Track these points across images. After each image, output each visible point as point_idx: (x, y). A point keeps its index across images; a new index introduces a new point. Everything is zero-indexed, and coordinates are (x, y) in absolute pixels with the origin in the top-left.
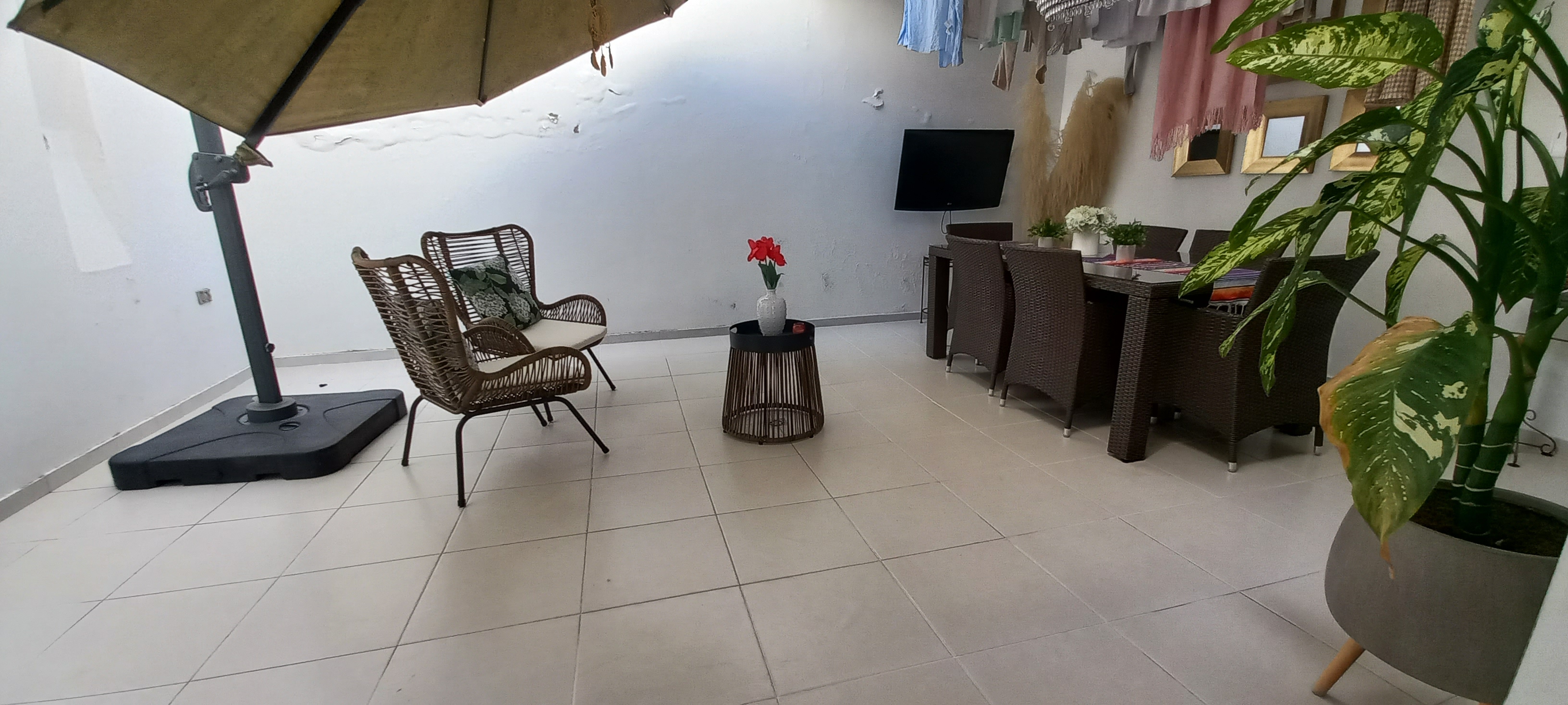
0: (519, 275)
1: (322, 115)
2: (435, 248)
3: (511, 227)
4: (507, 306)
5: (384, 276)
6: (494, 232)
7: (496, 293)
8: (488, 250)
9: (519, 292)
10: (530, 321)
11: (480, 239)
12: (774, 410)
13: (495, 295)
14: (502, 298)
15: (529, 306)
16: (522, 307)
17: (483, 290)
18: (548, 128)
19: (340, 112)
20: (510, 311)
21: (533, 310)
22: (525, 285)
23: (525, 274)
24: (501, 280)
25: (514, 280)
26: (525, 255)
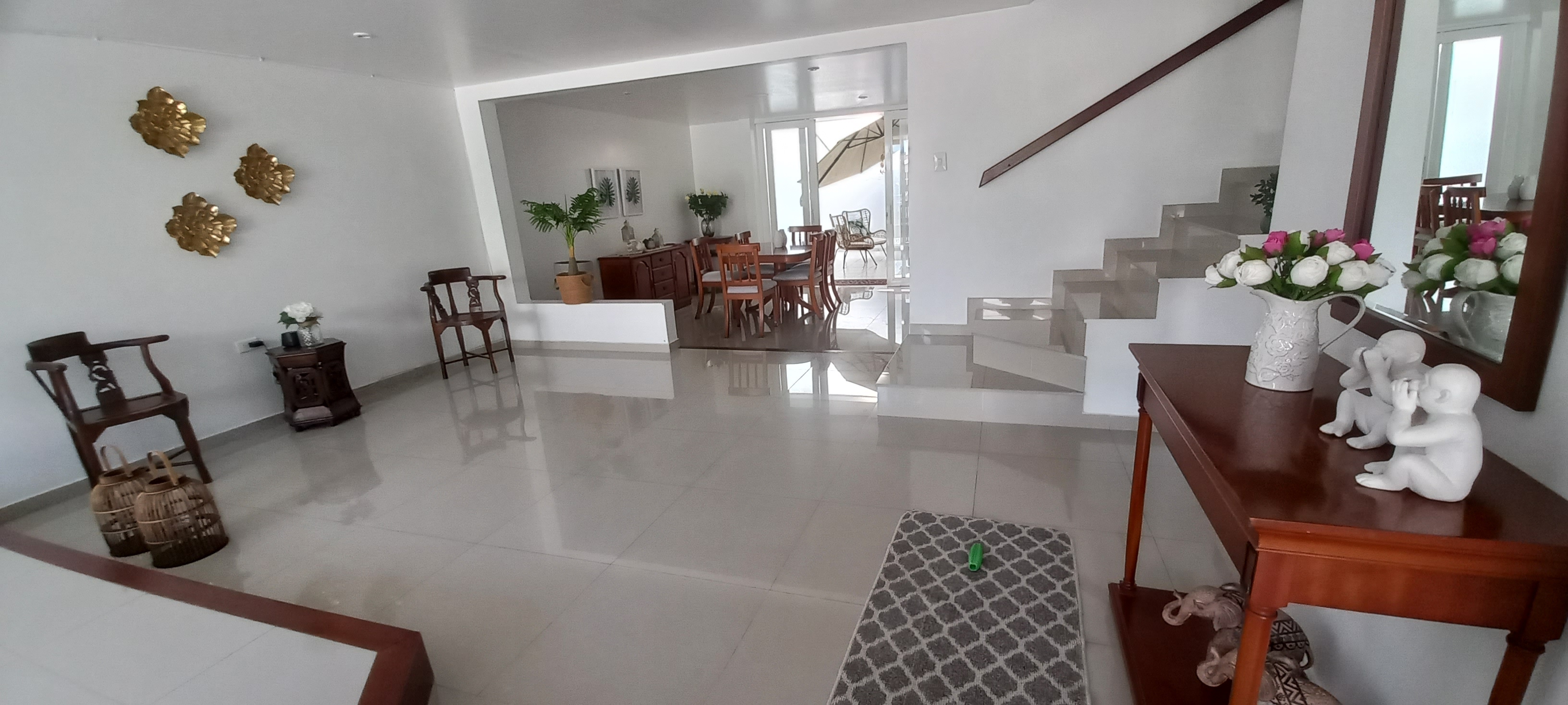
0: (865, 223)
2: (845, 215)
3: (865, 209)
4: (861, 231)
5: (835, 219)
6: (860, 211)
8: (857, 217)
9: (864, 228)
11: (856, 213)
16: (865, 232)
20: (861, 233)
21: (868, 234)
22: (867, 227)
23: (867, 224)
24: (860, 224)
25: (864, 225)
26: (868, 218)
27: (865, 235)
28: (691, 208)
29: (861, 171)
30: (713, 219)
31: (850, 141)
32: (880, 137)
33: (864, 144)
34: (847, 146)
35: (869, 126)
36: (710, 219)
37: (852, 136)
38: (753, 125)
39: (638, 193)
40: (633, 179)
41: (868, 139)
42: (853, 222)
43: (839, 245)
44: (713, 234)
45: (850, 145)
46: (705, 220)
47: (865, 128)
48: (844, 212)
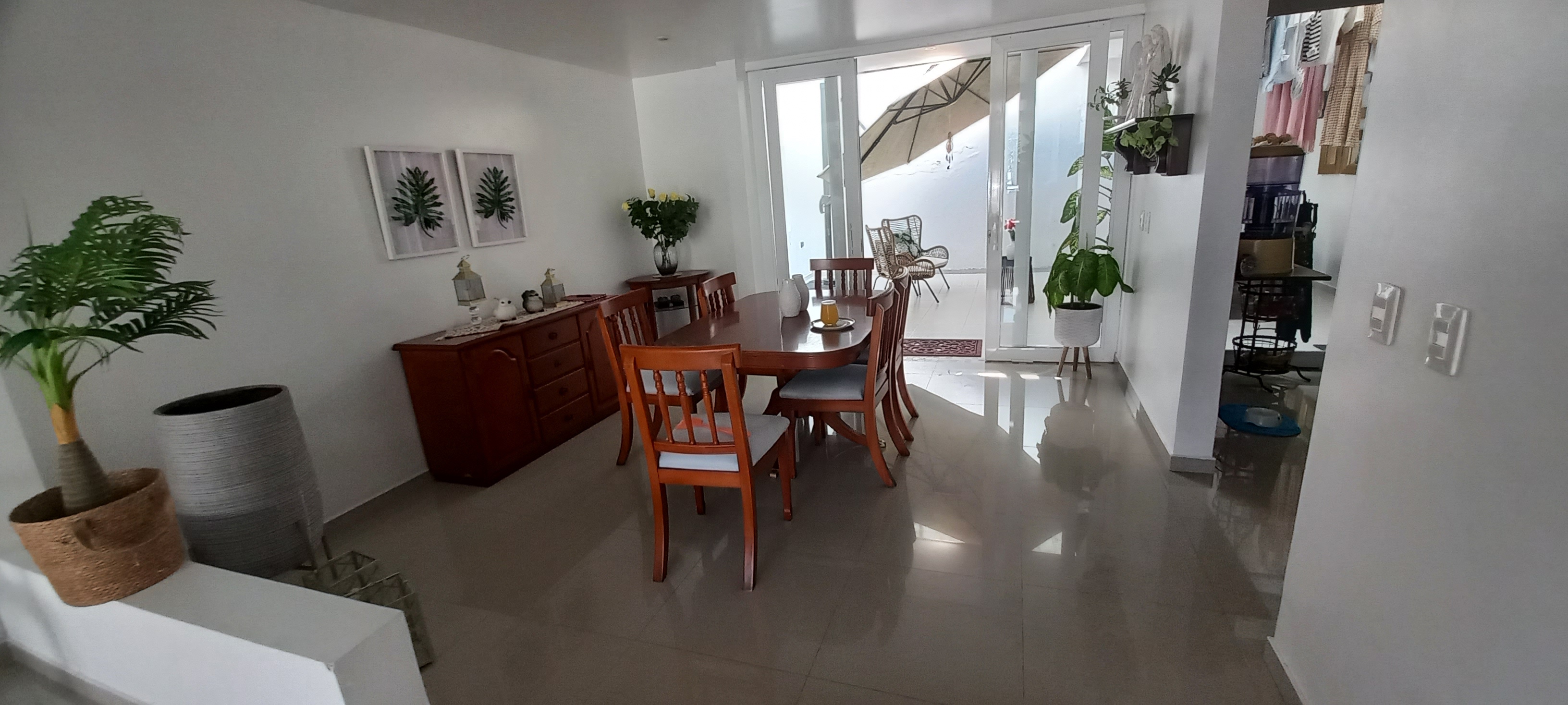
0: (915, 238)
2: (887, 225)
3: (914, 217)
4: (909, 249)
6: (907, 218)
7: (906, 243)
8: (903, 227)
9: (914, 244)
11: (902, 221)
14: (907, 246)
15: (918, 249)
16: (915, 251)
17: (903, 242)
20: (910, 251)
21: (919, 252)
22: (917, 241)
23: (917, 237)
24: (908, 238)
25: (913, 239)
26: (918, 229)
27: (915, 253)
28: (633, 223)
29: (909, 161)
30: (674, 244)
31: (900, 111)
32: (947, 104)
33: (918, 117)
34: (894, 121)
35: (929, 85)
36: (668, 243)
37: (903, 103)
38: (742, 75)
39: (512, 200)
40: (496, 173)
41: (925, 109)
42: (897, 236)
43: (879, 271)
44: (676, 267)
45: (898, 120)
46: (659, 244)
47: (924, 87)
48: (884, 220)
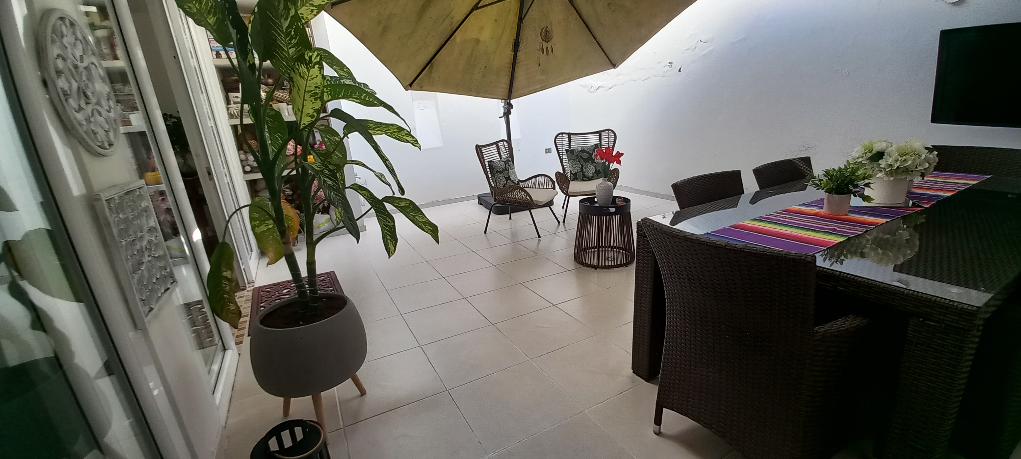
1: (531, 89)
3: (608, 130)
4: (582, 168)
6: (599, 132)
7: (579, 161)
8: (593, 141)
10: (592, 177)
12: (606, 250)
13: (578, 162)
14: (581, 164)
15: (595, 170)
17: (574, 160)
18: (668, 70)
19: (539, 86)
